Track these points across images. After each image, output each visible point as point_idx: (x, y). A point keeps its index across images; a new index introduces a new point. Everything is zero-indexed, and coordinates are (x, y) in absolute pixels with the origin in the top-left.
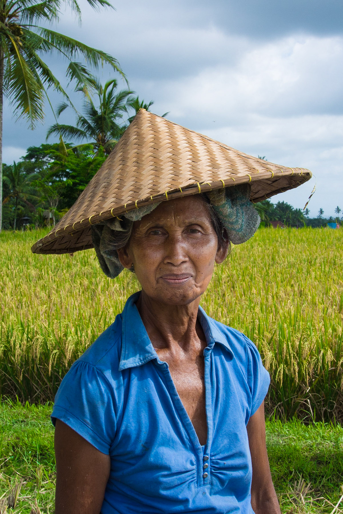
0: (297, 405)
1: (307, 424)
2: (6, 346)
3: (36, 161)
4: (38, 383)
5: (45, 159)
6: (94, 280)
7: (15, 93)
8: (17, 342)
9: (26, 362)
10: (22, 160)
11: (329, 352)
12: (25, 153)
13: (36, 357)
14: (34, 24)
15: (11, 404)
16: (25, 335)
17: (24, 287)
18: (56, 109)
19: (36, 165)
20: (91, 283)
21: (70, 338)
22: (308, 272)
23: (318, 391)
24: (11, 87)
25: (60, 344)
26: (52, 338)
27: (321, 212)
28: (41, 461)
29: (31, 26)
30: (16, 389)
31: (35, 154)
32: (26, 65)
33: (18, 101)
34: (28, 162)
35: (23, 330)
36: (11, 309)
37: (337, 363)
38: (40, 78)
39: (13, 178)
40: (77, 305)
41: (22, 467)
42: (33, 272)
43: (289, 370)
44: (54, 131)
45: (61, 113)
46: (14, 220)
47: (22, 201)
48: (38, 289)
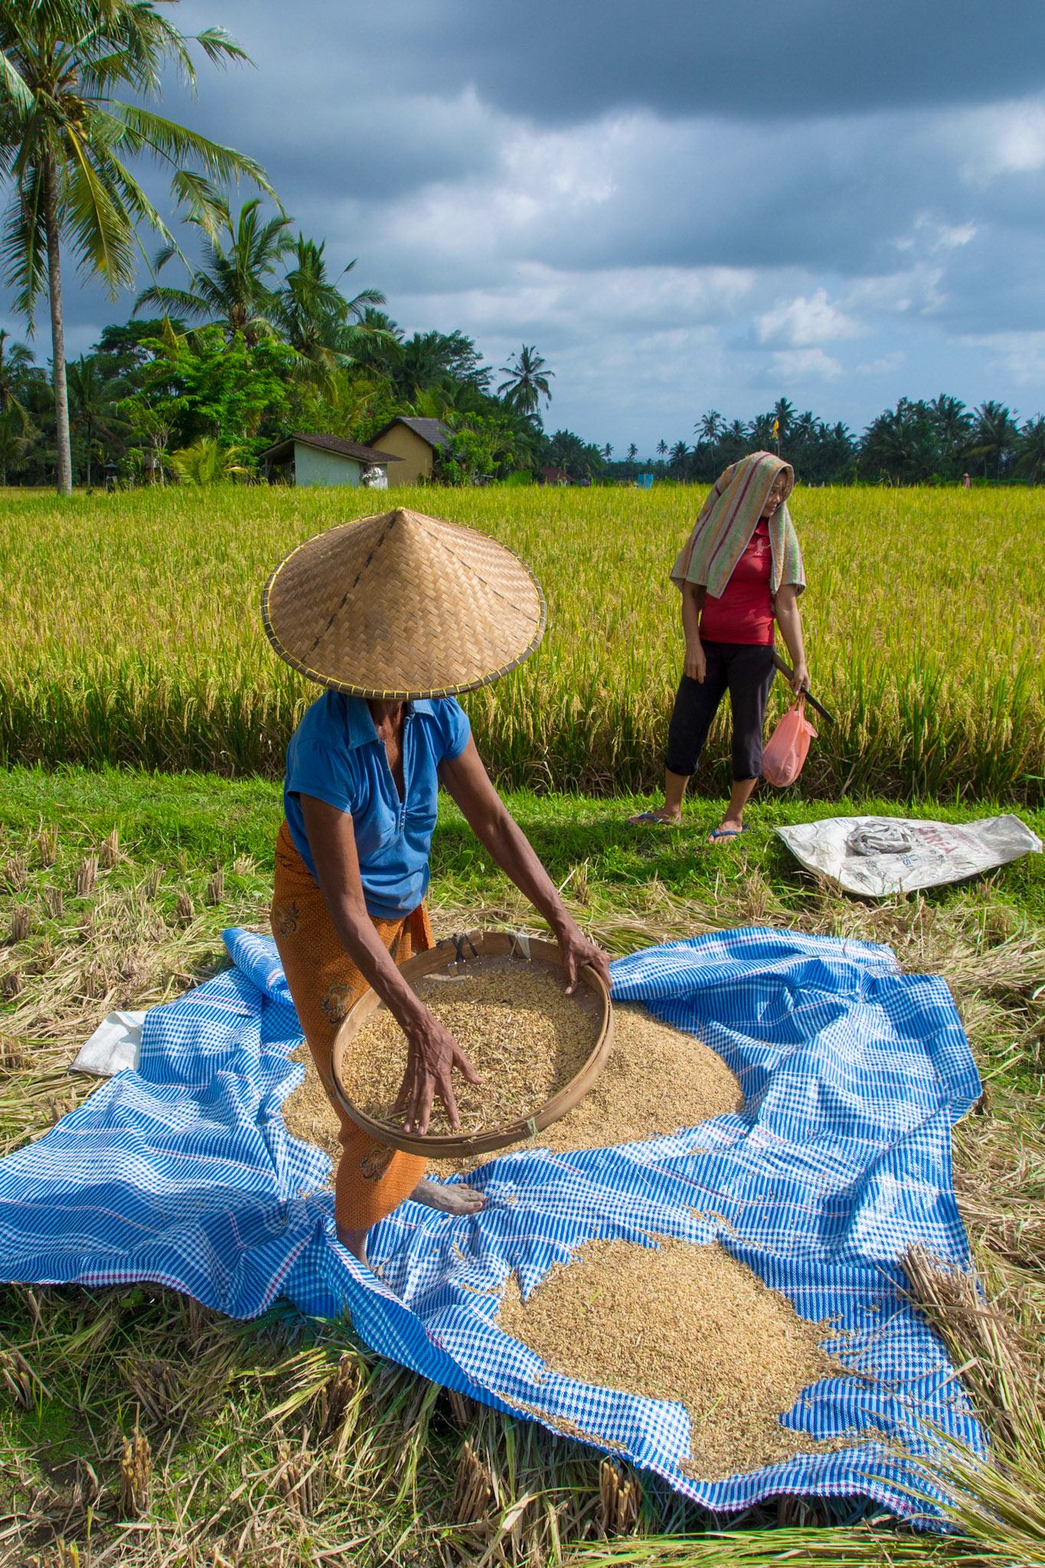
0: (529, 770)
1: (539, 796)
2: (119, 693)
3: (120, 353)
4: (169, 746)
5: (135, 351)
6: (238, 587)
7: (78, 232)
8: (135, 687)
9: (149, 714)
10: (94, 352)
11: (576, 700)
12: (99, 340)
13: (164, 707)
14: (104, 96)
15: (134, 772)
16: (147, 676)
17: (131, 600)
18: (152, 258)
19: (120, 362)
20: (235, 592)
21: (211, 680)
22: (577, 572)
23: (560, 753)
24: (70, 220)
25: (199, 689)
26: (184, 680)
27: (633, 450)
28: (182, 845)
29: (101, 99)
30: (137, 752)
31: (118, 339)
32: (95, 177)
33: (83, 247)
34: (105, 356)
35: (143, 668)
36: (116, 636)
37: (587, 713)
38: (122, 202)
39: (81, 387)
40: (215, 628)
41: (157, 853)
42: (142, 574)
43: (520, 724)
44: (150, 298)
45: (163, 266)
46: (86, 467)
47: (99, 430)
48: (153, 602)
